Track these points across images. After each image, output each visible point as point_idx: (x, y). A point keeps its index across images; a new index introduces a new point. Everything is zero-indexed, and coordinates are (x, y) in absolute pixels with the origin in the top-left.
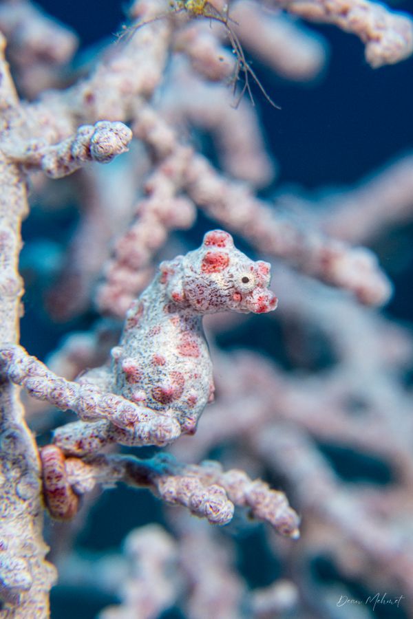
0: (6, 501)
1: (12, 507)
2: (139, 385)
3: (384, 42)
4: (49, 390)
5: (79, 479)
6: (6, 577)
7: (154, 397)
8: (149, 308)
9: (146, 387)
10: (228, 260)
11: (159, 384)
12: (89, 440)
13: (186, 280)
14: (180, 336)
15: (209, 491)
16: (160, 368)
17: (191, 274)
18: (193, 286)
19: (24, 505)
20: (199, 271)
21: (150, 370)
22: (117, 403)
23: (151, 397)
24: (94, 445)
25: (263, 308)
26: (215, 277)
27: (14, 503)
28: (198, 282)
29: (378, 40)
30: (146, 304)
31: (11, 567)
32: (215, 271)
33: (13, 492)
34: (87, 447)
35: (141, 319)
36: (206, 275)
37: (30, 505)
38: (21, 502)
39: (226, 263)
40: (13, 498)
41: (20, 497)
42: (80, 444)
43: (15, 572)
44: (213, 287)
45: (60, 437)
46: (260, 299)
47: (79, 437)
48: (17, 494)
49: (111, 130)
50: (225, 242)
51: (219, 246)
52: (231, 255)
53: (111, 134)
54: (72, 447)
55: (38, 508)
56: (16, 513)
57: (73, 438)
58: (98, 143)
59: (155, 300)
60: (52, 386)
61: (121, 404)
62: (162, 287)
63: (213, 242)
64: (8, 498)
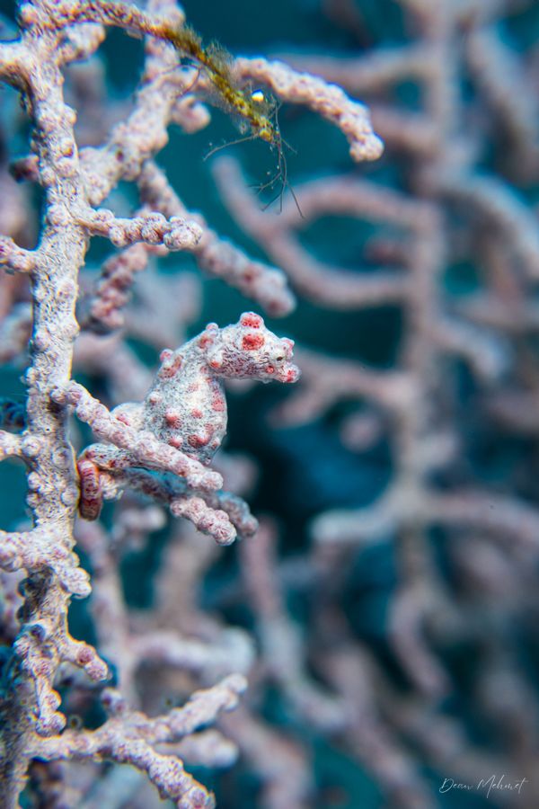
0: (52, 505)
1: (56, 510)
2: (179, 431)
3: (368, 145)
4: (113, 433)
5: (107, 489)
6: (71, 586)
7: (189, 443)
8: (186, 365)
9: (184, 433)
10: (263, 340)
11: (196, 433)
12: (122, 462)
13: (229, 353)
14: (213, 394)
15: (217, 516)
16: (198, 420)
17: (233, 349)
18: (234, 359)
19: (66, 510)
20: (240, 347)
21: (190, 421)
22: (172, 454)
23: (187, 442)
24: (124, 465)
25: (290, 380)
26: (253, 353)
27: (58, 507)
28: (239, 356)
29: (363, 143)
30: (184, 361)
31: (75, 578)
32: (253, 349)
33: (58, 498)
34: (118, 466)
35: (178, 372)
36: (246, 352)
37: (70, 510)
38: (63, 507)
39: (262, 342)
40: (58, 503)
41: (63, 503)
42: (113, 464)
43: (79, 582)
44: (251, 361)
45: (95, 454)
46: (290, 373)
47: (113, 457)
48: (61, 500)
49: (188, 228)
50: (259, 324)
51: (255, 327)
52: (265, 335)
53: (188, 232)
54: (105, 465)
55: (75, 511)
56: (59, 516)
57: (107, 458)
58: (177, 238)
59: (193, 360)
60: (115, 429)
61: (175, 455)
62: (200, 350)
63: (249, 323)
64: (53, 503)
